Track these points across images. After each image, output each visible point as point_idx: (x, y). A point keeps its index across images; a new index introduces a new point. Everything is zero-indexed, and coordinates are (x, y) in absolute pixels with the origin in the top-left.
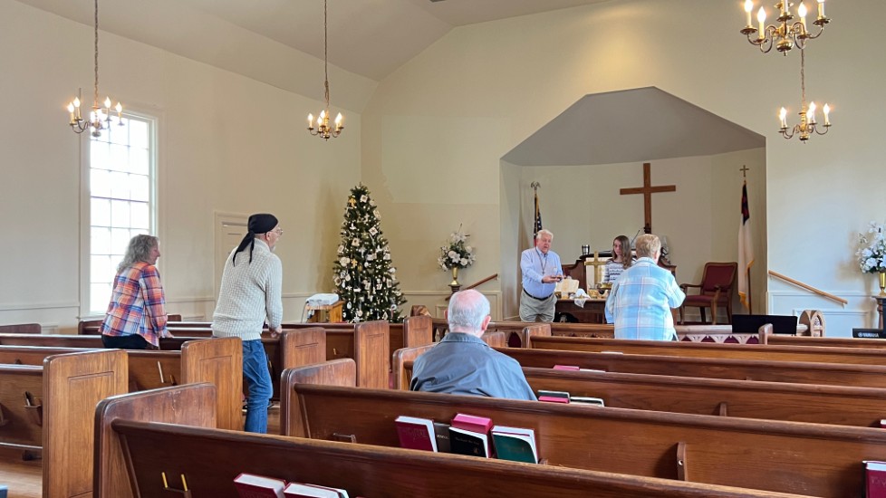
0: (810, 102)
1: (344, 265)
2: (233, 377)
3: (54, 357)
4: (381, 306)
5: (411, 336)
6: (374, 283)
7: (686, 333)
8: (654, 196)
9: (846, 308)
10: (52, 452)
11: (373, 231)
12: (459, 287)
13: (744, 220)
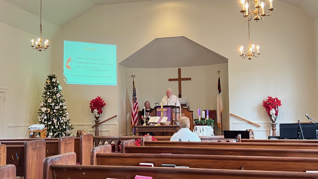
0: (252, 44)
1: (43, 111)
4: (62, 131)
5: (84, 144)
6: (58, 120)
8: (182, 82)
9: (260, 129)
11: (58, 95)
12: (99, 121)
13: (219, 92)
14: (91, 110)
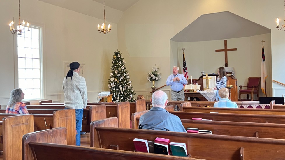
1: (112, 80)
2: (72, 124)
3: (6, 118)
4: (126, 96)
5: (138, 107)
6: (123, 87)
7: (241, 104)
8: (228, 52)
10: (6, 153)
11: (123, 68)
12: (155, 88)
13: (263, 61)
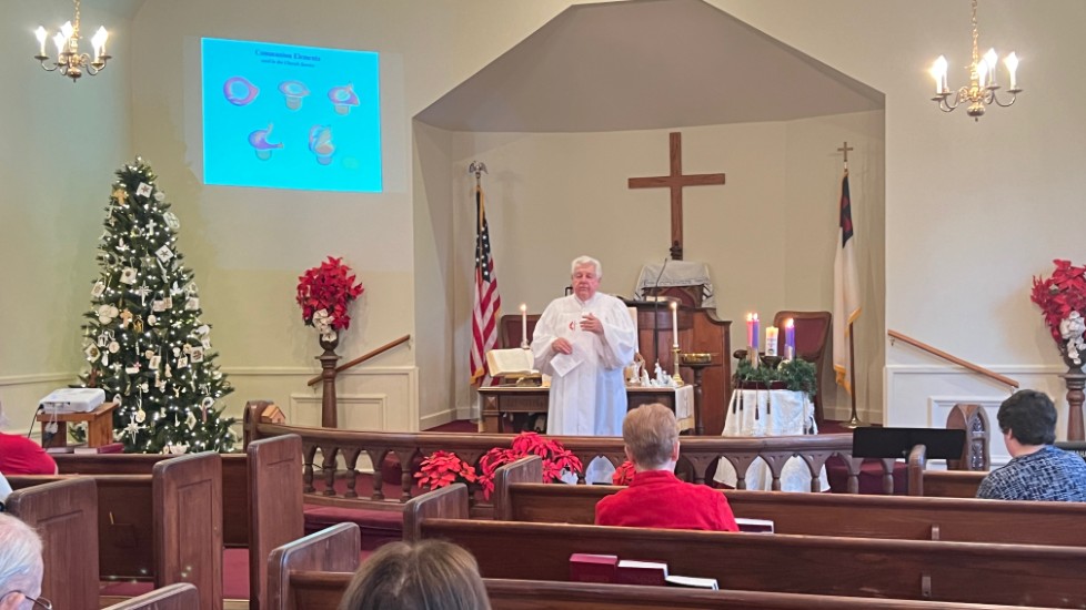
1: (105, 320)
4: (182, 401)
5: (264, 479)
6: (168, 356)
8: (686, 191)
11: (164, 254)
12: (335, 360)
13: (845, 238)
14: (305, 315)
